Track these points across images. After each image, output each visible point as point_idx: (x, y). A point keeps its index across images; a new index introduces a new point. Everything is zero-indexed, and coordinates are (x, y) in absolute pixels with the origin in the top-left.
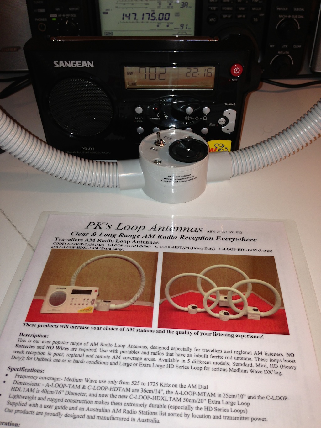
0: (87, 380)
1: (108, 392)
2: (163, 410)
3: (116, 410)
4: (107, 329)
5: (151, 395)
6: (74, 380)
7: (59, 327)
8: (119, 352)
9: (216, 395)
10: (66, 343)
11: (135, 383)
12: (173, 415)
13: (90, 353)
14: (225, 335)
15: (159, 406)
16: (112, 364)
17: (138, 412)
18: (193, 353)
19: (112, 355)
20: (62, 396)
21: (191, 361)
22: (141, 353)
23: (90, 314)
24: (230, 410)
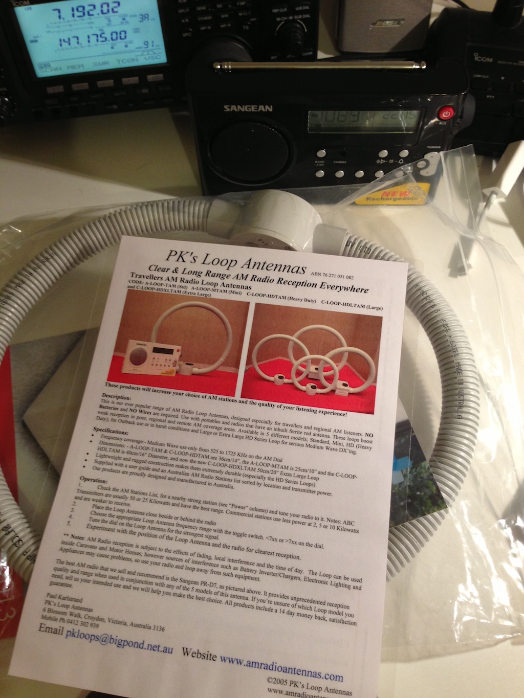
0: (169, 445)
1: (188, 458)
2: (238, 478)
3: (195, 474)
4: (189, 395)
5: (228, 463)
6: (156, 444)
7: (141, 389)
8: (201, 420)
9: (289, 468)
10: (149, 407)
11: (214, 451)
12: (247, 482)
13: (172, 419)
14: (308, 410)
15: (234, 474)
16: (193, 431)
17: (215, 478)
18: (273, 426)
19: (193, 422)
20: (146, 458)
21: (270, 434)
22: (221, 422)
23: (172, 377)
24: (299, 483)
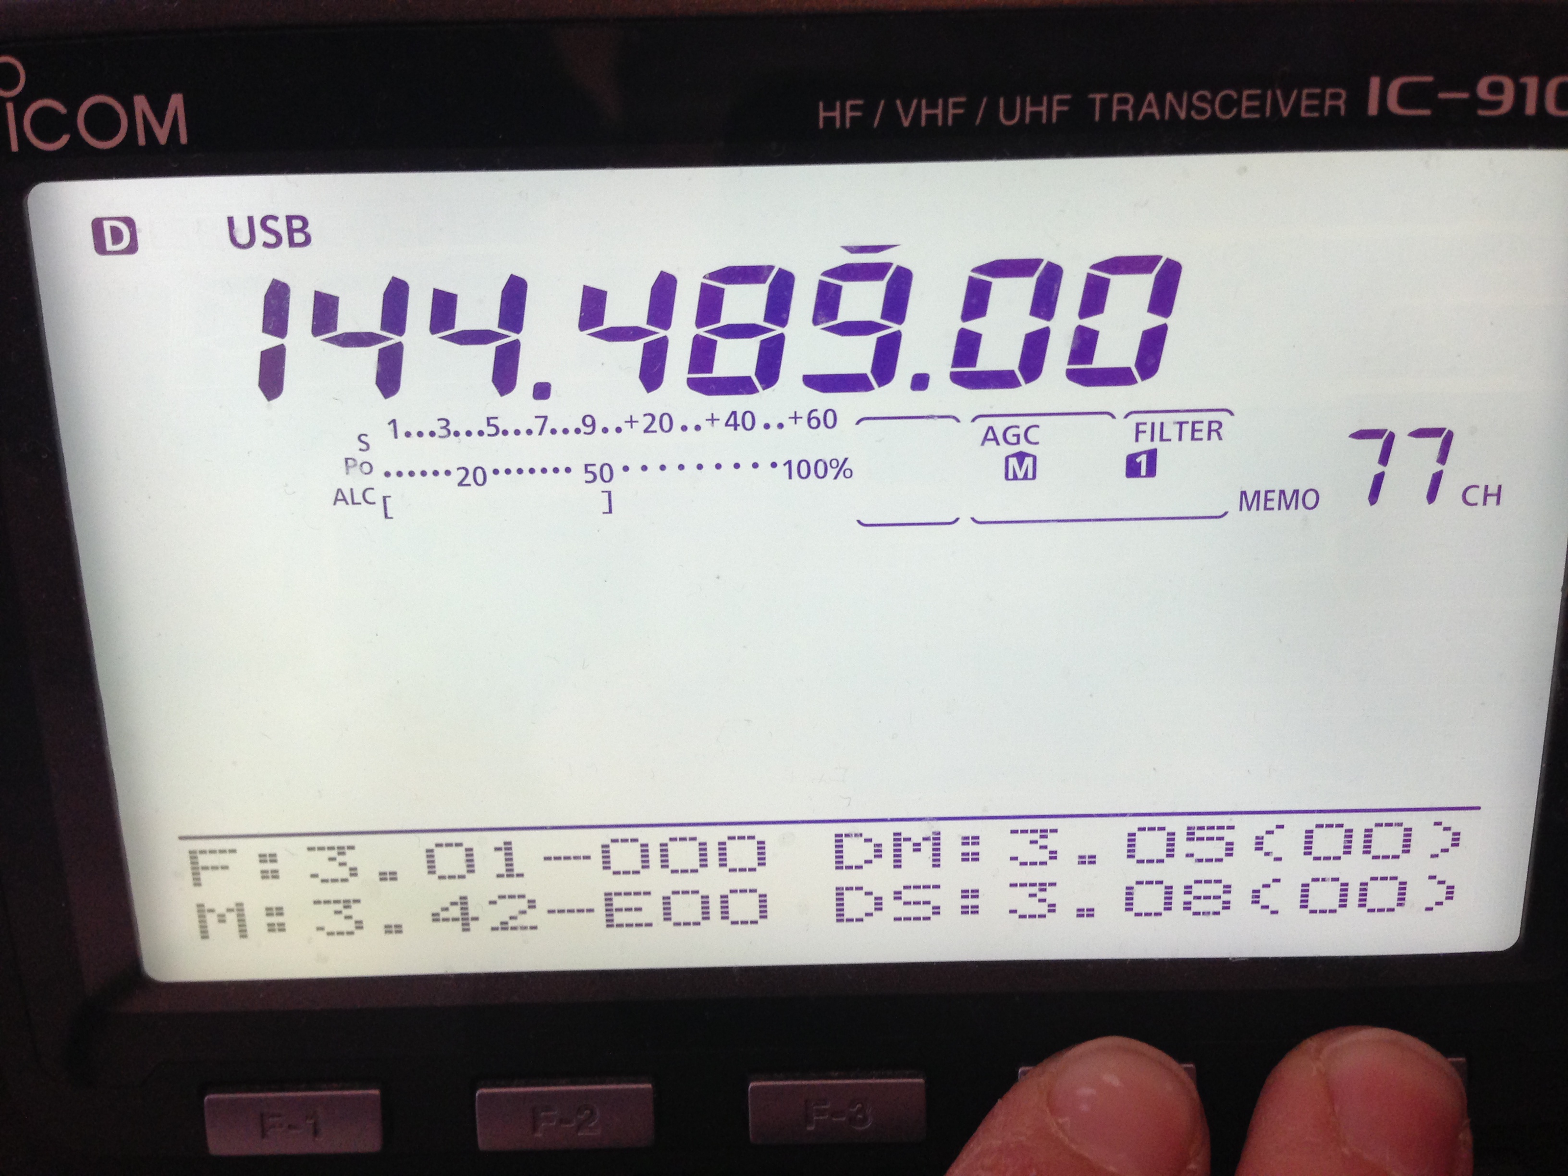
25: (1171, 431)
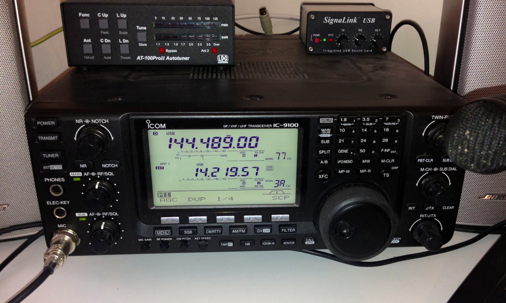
25: (259, 152)
